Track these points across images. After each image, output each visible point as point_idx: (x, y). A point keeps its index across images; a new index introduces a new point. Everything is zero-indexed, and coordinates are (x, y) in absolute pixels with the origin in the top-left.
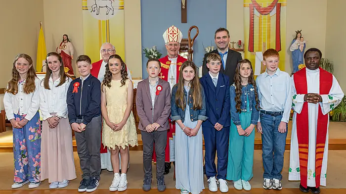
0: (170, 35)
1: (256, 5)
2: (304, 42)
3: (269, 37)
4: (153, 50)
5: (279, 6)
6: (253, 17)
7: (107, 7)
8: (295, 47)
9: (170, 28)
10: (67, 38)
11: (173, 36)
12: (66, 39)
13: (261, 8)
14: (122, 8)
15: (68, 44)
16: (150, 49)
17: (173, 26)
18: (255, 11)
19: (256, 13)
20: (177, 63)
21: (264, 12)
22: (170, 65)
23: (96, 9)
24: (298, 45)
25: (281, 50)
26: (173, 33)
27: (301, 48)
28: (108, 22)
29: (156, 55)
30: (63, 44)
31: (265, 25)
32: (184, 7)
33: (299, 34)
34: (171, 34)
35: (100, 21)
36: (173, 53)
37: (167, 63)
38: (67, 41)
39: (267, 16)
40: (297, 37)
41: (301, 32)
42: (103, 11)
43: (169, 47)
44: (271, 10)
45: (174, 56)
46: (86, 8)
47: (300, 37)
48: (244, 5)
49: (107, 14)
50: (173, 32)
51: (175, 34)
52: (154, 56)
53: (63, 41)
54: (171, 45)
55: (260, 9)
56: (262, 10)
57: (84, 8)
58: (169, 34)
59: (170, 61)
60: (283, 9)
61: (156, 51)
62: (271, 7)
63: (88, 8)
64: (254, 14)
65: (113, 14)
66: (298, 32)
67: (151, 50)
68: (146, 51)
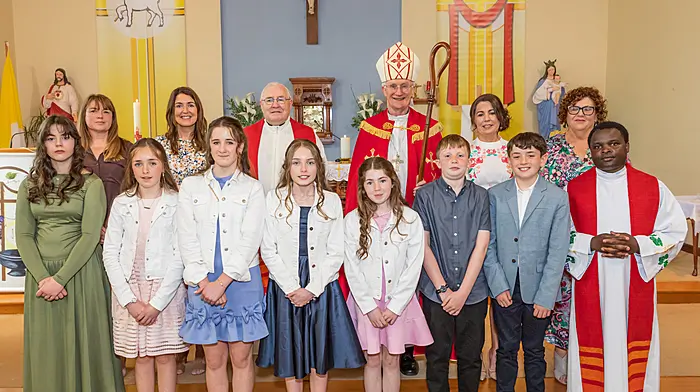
0: (392, 64)
1: (464, 7)
2: (562, 84)
3: (490, 74)
4: (247, 101)
5: (510, 9)
6: (457, 33)
7: (148, 9)
8: (542, 94)
9: (393, 49)
10: (65, 76)
11: (399, 66)
12: (62, 78)
13: (473, 14)
14: (181, 12)
15: (66, 89)
16: (240, 99)
17: (399, 44)
18: (461, 18)
19: (463, 24)
20: (408, 126)
21: (480, 21)
22: (391, 130)
23: (126, 15)
24: (551, 90)
25: (514, 101)
26: (399, 60)
27: (556, 98)
28: (151, 42)
29: (254, 112)
30: (56, 88)
31: (481, 49)
32: (311, 12)
33: (551, 68)
34: (394, 61)
35: (133, 41)
36: (398, 104)
37: (386, 125)
38: (63, 82)
39: (485, 29)
40: (547, 73)
41: (555, 64)
42: (140, 19)
43: (390, 91)
44: (493, 18)
45: (400, 111)
46: (104, 13)
47: (554, 75)
48: (438, 6)
49: (149, 25)
50: (399, 56)
51: (404, 61)
52: (249, 114)
53: (56, 82)
54: (394, 86)
55: (470, 15)
56: (476, 18)
57: (100, 13)
58: (389, 62)
59: (393, 123)
60: (519, 17)
61: (253, 103)
62: (494, 11)
63: (108, 12)
64: (458, 27)
65: (161, 26)
66: (550, 64)
67: (244, 102)
68: (233, 105)
